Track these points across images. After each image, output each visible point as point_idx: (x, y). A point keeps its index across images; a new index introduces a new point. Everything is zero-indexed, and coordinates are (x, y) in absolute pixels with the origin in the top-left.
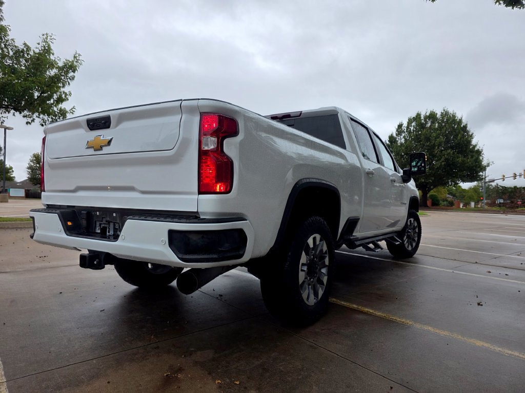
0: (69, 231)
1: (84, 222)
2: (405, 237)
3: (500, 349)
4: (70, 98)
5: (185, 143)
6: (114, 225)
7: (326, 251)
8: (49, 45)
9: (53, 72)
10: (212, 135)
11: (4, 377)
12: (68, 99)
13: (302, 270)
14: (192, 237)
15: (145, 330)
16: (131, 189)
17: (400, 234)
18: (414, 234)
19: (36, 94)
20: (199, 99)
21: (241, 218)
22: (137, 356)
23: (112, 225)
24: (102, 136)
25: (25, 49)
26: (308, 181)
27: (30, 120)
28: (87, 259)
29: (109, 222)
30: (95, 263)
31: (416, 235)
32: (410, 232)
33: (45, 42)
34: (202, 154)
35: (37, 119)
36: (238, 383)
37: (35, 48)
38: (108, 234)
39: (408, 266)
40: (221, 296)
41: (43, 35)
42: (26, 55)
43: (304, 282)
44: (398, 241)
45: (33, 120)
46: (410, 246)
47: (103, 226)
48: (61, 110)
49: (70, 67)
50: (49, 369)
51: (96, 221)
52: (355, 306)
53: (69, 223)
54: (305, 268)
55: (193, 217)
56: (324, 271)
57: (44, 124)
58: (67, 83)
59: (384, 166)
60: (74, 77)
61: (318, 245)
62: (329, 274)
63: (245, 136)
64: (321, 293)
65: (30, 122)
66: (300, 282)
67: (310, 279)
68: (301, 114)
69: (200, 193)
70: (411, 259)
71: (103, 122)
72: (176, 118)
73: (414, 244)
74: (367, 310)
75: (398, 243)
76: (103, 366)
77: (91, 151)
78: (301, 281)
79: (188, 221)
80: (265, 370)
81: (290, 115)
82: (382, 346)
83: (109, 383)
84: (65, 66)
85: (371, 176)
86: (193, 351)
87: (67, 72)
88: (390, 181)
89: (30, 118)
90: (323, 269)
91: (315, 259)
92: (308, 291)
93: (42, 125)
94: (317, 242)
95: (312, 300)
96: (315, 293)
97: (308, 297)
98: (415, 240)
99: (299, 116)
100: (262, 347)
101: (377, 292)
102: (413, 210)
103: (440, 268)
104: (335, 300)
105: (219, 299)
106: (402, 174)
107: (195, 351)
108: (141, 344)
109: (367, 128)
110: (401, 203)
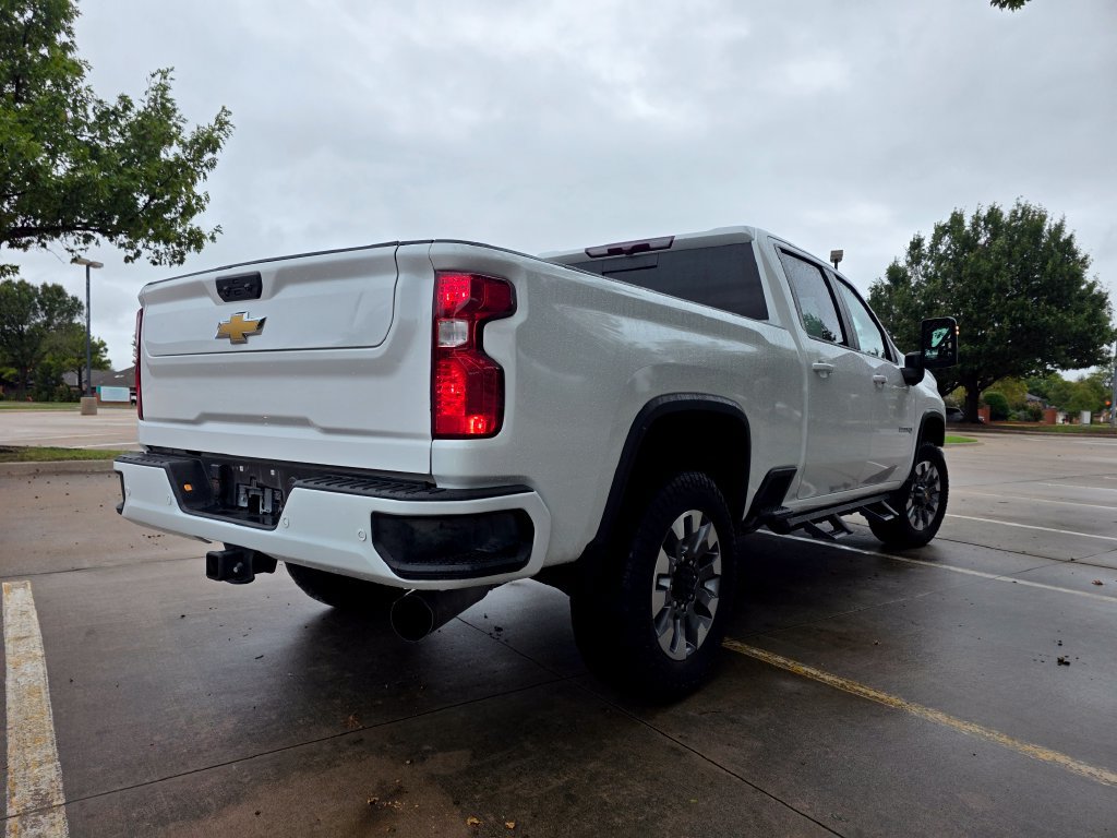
0: (188, 502)
1: (216, 485)
2: (910, 501)
3: (1092, 770)
4: (207, 206)
5: (405, 334)
6: (273, 494)
7: (716, 544)
9: (170, 153)
10: (460, 317)
11: (62, 795)
12: (203, 208)
13: (660, 588)
14: (420, 527)
15: (338, 701)
16: (303, 422)
17: (897, 497)
18: (930, 495)
19: (142, 200)
20: (432, 241)
21: (520, 486)
22: (317, 759)
23: (268, 493)
24: (245, 315)
25: (121, 107)
26: (672, 399)
27: (131, 253)
28: (220, 562)
29: (262, 488)
30: (235, 570)
31: (936, 497)
32: (920, 491)
34: (439, 355)
35: (143, 250)
36: (511, 825)
38: (261, 510)
39: (913, 566)
40: (498, 629)
41: (153, 76)
43: (663, 611)
44: (891, 513)
45: (138, 254)
46: (921, 522)
47: (251, 493)
48: (191, 232)
49: (207, 143)
50: (147, 781)
51: (238, 485)
52: (781, 659)
53: (188, 488)
54: (666, 583)
55: (422, 486)
56: (711, 586)
57: (157, 261)
58: (202, 176)
59: (857, 349)
60: (215, 161)
61: (698, 532)
62: (723, 592)
63: (529, 315)
64: (702, 633)
65: (132, 256)
66: (655, 613)
67: (679, 605)
68: (672, 242)
69: (437, 434)
70: (924, 550)
71: (246, 285)
72: (388, 280)
73: (930, 518)
74: (806, 669)
75: (892, 517)
76: (249, 778)
77: (226, 344)
78: (656, 609)
79: (410, 496)
80: (571, 799)
81: (648, 245)
82: (827, 753)
83: (258, 813)
84: (195, 141)
85: (825, 376)
86: (428, 751)
87: (200, 153)
88: (873, 385)
89: (132, 249)
90: (709, 582)
91: (691, 562)
92: (672, 631)
93: (155, 263)
94: (695, 526)
95: (682, 649)
96: (690, 635)
97: (674, 645)
98: (932, 509)
99: (670, 247)
100: (570, 747)
101: (836, 628)
102: (929, 444)
104: (738, 644)
105: (494, 636)
106: (902, 366)
107: (433, 752)
108: (328, 732)
109: (820, 268)
110: (900, 430)
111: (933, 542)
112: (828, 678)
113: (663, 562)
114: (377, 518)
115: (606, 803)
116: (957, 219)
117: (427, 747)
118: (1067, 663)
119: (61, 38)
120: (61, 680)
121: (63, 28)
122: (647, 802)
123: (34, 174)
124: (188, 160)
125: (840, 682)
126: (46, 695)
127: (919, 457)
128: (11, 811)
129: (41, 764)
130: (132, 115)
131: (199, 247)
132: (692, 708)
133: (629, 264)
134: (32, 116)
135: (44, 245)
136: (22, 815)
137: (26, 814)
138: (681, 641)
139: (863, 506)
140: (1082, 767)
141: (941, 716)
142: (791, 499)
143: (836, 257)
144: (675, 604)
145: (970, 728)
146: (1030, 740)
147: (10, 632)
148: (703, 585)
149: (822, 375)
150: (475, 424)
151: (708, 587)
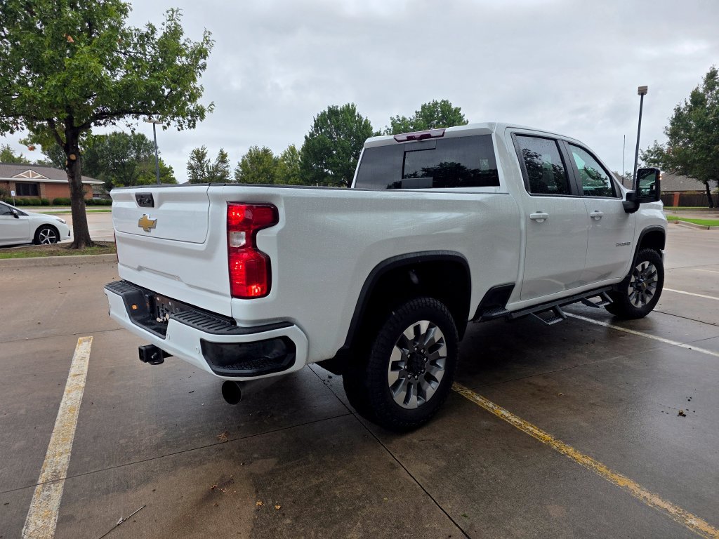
3: (648, 495)
4: (202, 93)
7: (441, 338)
8: (175, 23)
9: (181, 61)
10: (241, 229)
11: (65, 473)
12: (201, 96)
15: (221, 423)
16: (177, 278)
18: (649, 284)
19: (167, 91)
21: (287, 323)
22: (196, 459)
24: (149, 217)
25: (150, 32)
27: (165, 124)
28: (146, 352)
30: (152, 357)
31: (654, 285)
32: (640, 282)
33: (171, 20)
35: (172, 122)
36: (278, 507)
40: (330, 378)
41: (168, 12)
42: (151, 40)
43: (398, 382)
45: (168, 124)
46: (640, 302)
48: (198, 108)
49: (201, 53)
52: (491, 405)
53: (134, 307)
54: (402, 365)
55: (228, 323)
57: (180, 128)
58: (198, 74)
60: (206, 65)
61: (425, 334)
62: (448, 366)
63: (285, 227)
66: (391, 383)
67: (413, 376)
68: (444, 133)
69: (233, 296)
71: (147, 200)
72: (205, 206)
73: (648, 299)
74: (503, 412)
75: (608, 303)
78: (391, 381)
80: (318, 493)
81: (430, 134)
82: (482, 472)
83: (154, 491)
84: (193, 52)
85: (542, 221)
86: (255, 458)
87: (197, 60)
88: (590, 218)
89: (165, 121)
90: (439, 360)
91: (422, 351)
92: (405, 393)
94: (423, 331)
95: (414, 402)
96: (421, 393)
97: (407, 400)
98: (651, 294)
99: (443, 136)
100: (333, 460)
101: (541, 382)
102: (648, 250)
103: (674, 340)
104: (470, 392)
105: (326, 382)
106: (624, 200)
107: (258, 458)
108: (208, 443)
109: (555, 140)
110: (618, 245)
111: (650, 315)
112: (514, 420)
113: (396, 354)
114: (203, 342)
115: (335, 497)
117: (256, 456)
118: (685, 416)
120: (87, 403)
122: (359, 498)
123: (100, 84)
124: (190, 65)
125: (520, 422)
126: (77, 413)
127: (637, 260)
128: (40, 481)
129: (62, 454)
130: (158, 35)
131: (202, 117)
132: (414, 438)
133: (419, 146)
134: (98, 47)
135: (114, 124)
136: (44, 484)
137: (46, 483)
138: (413, 398)
139: (584, 297)
140: (642, 493)
141: (571, 450)
142: (514, 301)
143: (643, 92)
144: (409, 376)
145: (585, 460)
146: (620, 471)
147: (72, 371)
148: (433, 363)
149: (539, 221)
150: (254, 290)
151: (438, 363)
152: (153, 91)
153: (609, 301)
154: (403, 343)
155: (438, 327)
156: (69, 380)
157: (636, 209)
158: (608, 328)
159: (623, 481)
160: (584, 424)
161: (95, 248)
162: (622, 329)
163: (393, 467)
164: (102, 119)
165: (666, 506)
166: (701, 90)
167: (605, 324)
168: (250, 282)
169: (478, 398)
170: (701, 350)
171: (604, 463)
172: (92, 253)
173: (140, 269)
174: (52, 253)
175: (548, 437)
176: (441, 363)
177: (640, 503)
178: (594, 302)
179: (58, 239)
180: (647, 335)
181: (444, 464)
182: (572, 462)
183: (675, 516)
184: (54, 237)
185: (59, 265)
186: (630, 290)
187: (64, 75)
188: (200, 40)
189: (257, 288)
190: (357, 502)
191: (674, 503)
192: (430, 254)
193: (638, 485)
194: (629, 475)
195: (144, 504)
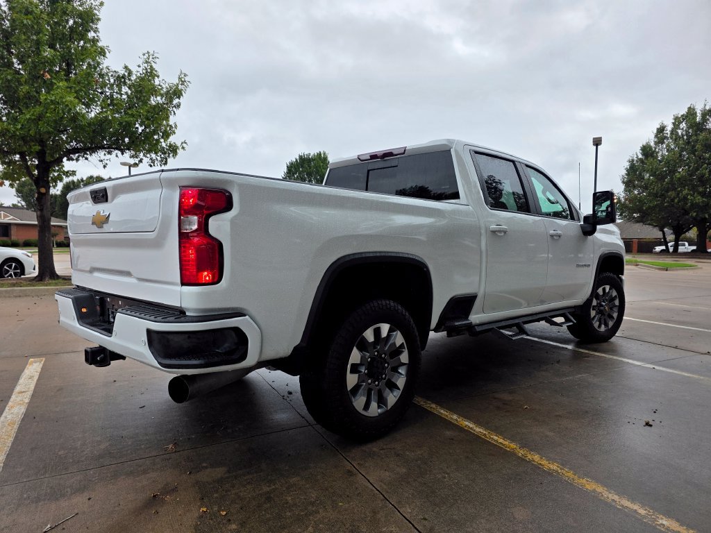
1: (98, 308)
3: (616, 498)
4: (176, 131)
7: (403, 343)
8: (151, 66)
9: (155, 100)
10: (191, 214)
12: (175, 133)
13: (354, 372)
16: (128, 274)
17: (579, 310)
19: (141, 129)
21: (237, 313)
22: (139, 469)
24: (102, 212)
25: (126, 74)
28: (92, 354)
30: (98, 359)
31: (616, 309)
32: (602, 306)
33: (147, 62)
35: (144, 159)
36: (223, 513)
37: (137, 71)
40: (290, 393)
41: (144, 55)
42: (127, 81)
43: (357, 386)
46: (603, 326)
48: (170, 146)
49: (176, 93)
51: (108, 309)
52: (455, 417)
53: (84, 310)
55: (178, 314)
58: (173, 113)
60: (180, 104)
61: (386, 337)
64: (392, 398)
65: (138, 162)
66: (350, 388)
67: (373, 382)
68: (405, 150)
71: (102, 194)
72: (156, 193)
73: (611, 324)
74: (467, 423)
76: (96, 478)
77: (95, 229)
78: (350, 385)
81: (391, 153)
82: (445, 478)
83: (89, 499)
84: (168, 92)
85: (503, 234)
86: (204, 467)
87: (171, 99)
88: (549, 237)
89: (137, 158)
90: (401, 367)
91: (383, 356)
92: (365, 399)
93: (151, 166)
94: (384, 333)
95: (374, 410)
96: (382, 401)
97: (367, 407)
98: (613, 318)
99: (404, 153)
100: (287, 468)
101: (506, 397)
102: (608, 274)
103: (638, 360)
104: (434, 406)
105: (285, 398)
106: (582, 223)
107: (206, 467)
108: (154, 453)
109: (513, 162)
110: (578, 266)
111: (613, 339)
112: (479, 430)
113: (355, 356)
114: (149, 332)
116: (691, 112)
117: (204, 465)
118: (651, 426)
119: (91, 35)
120: (29, 417)
121: (92, 28)
122: (312, 504)
123: (75, 118)
124: (164, 104)
125: (485, 433)
126: (16, 426)
127: (597, 284)
130: (133, 78)
131: (175, 155)
132: (374, 447)
133: (381, 165)
134: (75, 84)
135: (87, 159)
138: (374, 405)
139: (547, 316)
140: (610, 496)
141: (536, 458)
142: (477, 313)
143: (597, 142)
144: (370, 381)
145: (551, 466)
146: (586, 475)
147: (18, 389)
148: (395, 370)
149: (499, 234)
150: (205, 277)
151: (400, 371)
152: (127, 128)
153: (572, 322)
154: (363, 346)
155: (399, 333)
156: (13, 397)
157: (593, 231)
158: (573, 351)
159: (590, 486)
160: (550, 434)
161: (60, 280)
162: (587, 351)
163: (350, 473)
164: (74, 153)
165: (636, 507)
166: (652, 144)
167: (570, 347)
168: (200, 269)
169: (442, 411)
170: (664, 369)
171: (570, 469)
172: (56, 285)
173: (93, 270)
174: (14, 285)
175: (513, 445)
176: (402, 370)
177: (609, 506)
178: (559, 322)
179: (23, 273)
180: (611, 357)
181: (404, 470)
182: (537, 468)
183: (644, 517)
184: (19, 271)
185: (20, 296)
186: (593, 313)
187: (38, 109)
188: (176, 81)
189: (208, 275)
190: (310, 508)
191: (643, 505)
192: (390, 254)
193: (605, 489)
194: (597, 480)
195: (76, 511)
